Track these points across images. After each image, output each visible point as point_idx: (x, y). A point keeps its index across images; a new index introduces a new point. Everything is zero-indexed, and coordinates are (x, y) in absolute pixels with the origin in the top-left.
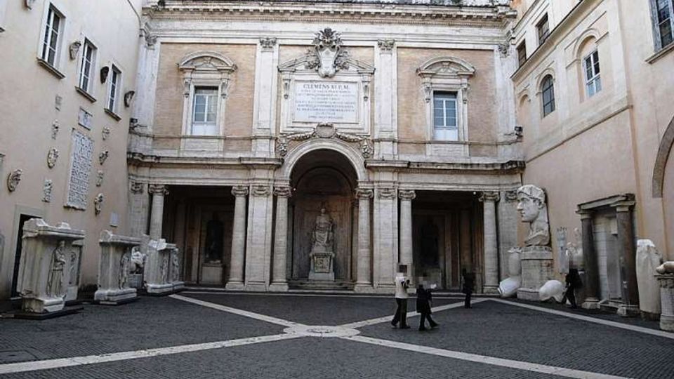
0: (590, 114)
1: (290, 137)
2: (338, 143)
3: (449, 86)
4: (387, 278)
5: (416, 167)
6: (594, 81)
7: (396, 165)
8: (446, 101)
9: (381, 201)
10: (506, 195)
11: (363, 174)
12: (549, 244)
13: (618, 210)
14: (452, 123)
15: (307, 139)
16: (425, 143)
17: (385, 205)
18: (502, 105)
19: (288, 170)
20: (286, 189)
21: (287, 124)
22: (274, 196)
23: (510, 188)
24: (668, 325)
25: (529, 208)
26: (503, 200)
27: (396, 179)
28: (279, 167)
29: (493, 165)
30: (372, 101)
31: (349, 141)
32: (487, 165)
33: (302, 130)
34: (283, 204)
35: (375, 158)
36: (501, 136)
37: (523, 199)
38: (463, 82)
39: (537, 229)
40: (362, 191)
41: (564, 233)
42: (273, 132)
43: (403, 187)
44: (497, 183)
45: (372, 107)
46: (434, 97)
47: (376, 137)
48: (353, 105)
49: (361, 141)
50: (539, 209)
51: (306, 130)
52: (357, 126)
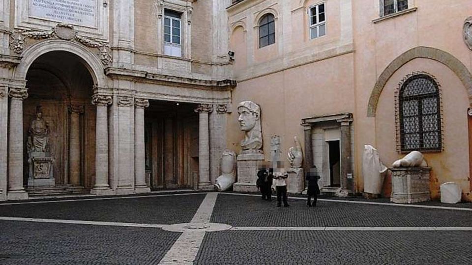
0: (316, 51)
1: (26, 33)
2: (78, 47)
3: (177, 6)
4: (125, 180)
5: (151, 78)
6: (318, 27)
7: (136, 75)
8: (173, 20)
9: (121, 108)
10: (217, 107)
11: (102, 81)
12: (262, 149)
13: (342, 124)
14: (177, 40)
15: (46, 38)
16: (157, 57)
17: (124, 112)
18: (216, 31)
19: (24, 70)
20: (22, 91)
21: (23, 19)
22: (9, 97)
23: (221, 102)
24: (401, 200)
25: (248, 119)
26: (215, 112)
27: (133, 88)
28: (15, 65)
29: (211, 82)
30: (111, 9)
31: (90, 46)
32: (206, 81)
33: (40, 28)
34: (18, 106)
35: (114, 65)
36: (214, 57)
37: (244, 112)
38: (188, 5)
39: (253, 136)
40: (102, 98)
41: (279, 140)
42: (8, 25)
43: (139, 95)
44: (211, 97)
45: (111, 14)
46: (165, 15)
47: (115, 45)
48: (92, 9)
49: (100, 47)
50: (256, 120)
51: (44, 28)
52: (96, 32)
